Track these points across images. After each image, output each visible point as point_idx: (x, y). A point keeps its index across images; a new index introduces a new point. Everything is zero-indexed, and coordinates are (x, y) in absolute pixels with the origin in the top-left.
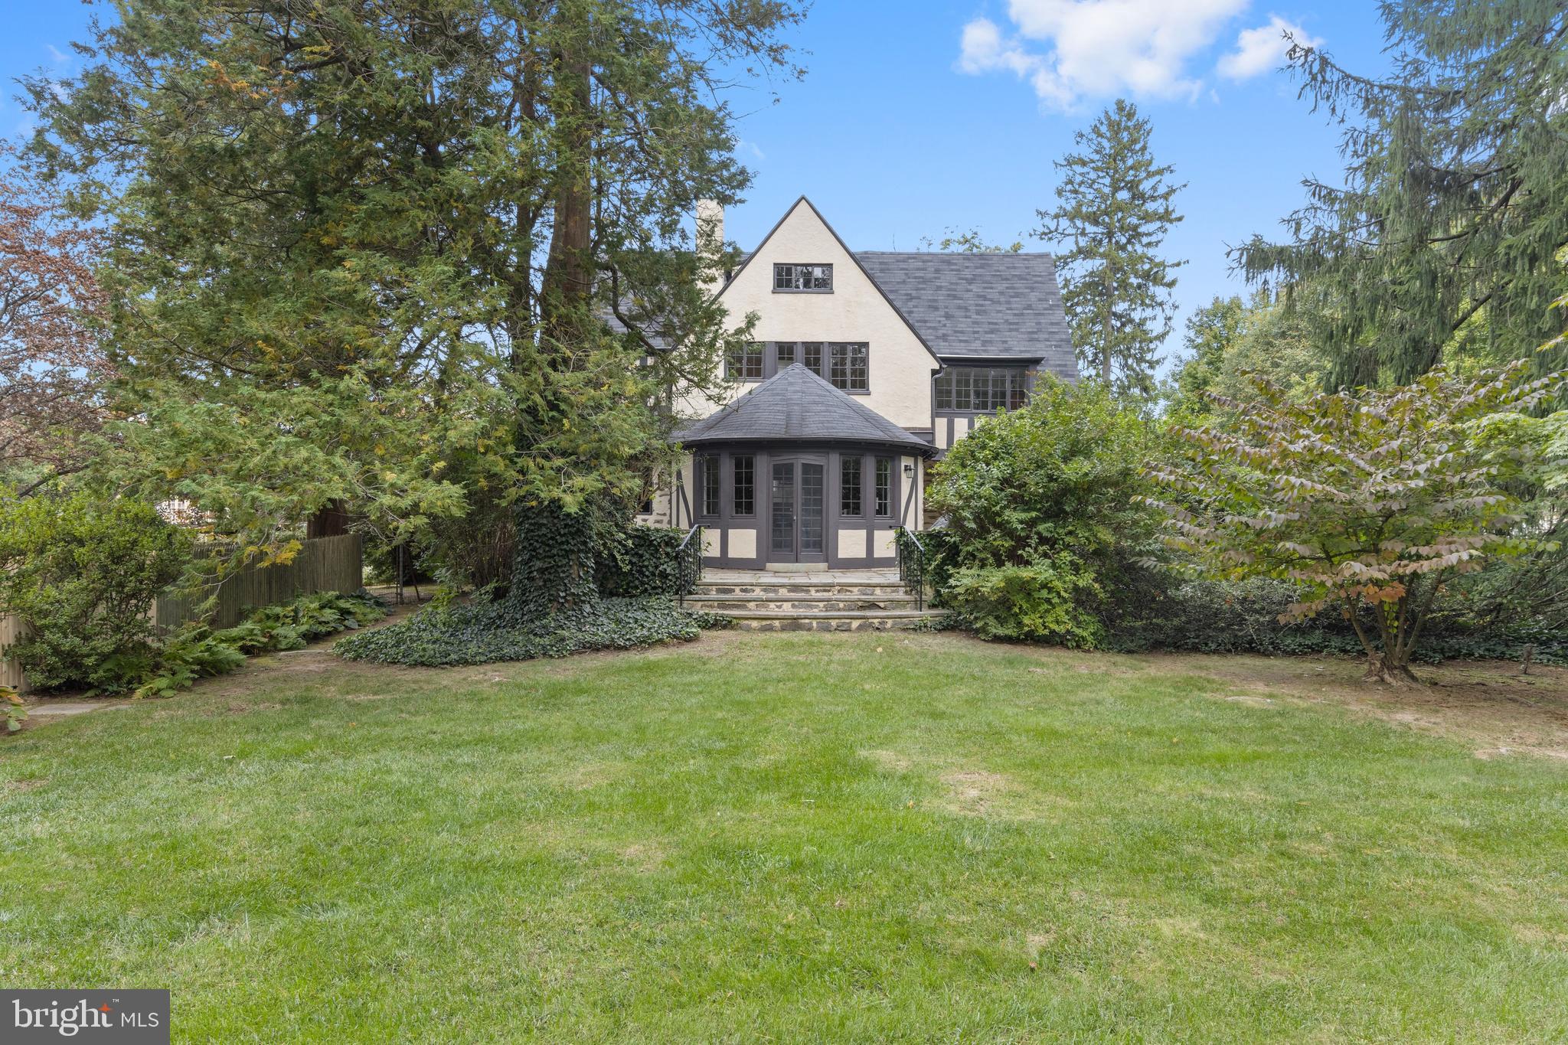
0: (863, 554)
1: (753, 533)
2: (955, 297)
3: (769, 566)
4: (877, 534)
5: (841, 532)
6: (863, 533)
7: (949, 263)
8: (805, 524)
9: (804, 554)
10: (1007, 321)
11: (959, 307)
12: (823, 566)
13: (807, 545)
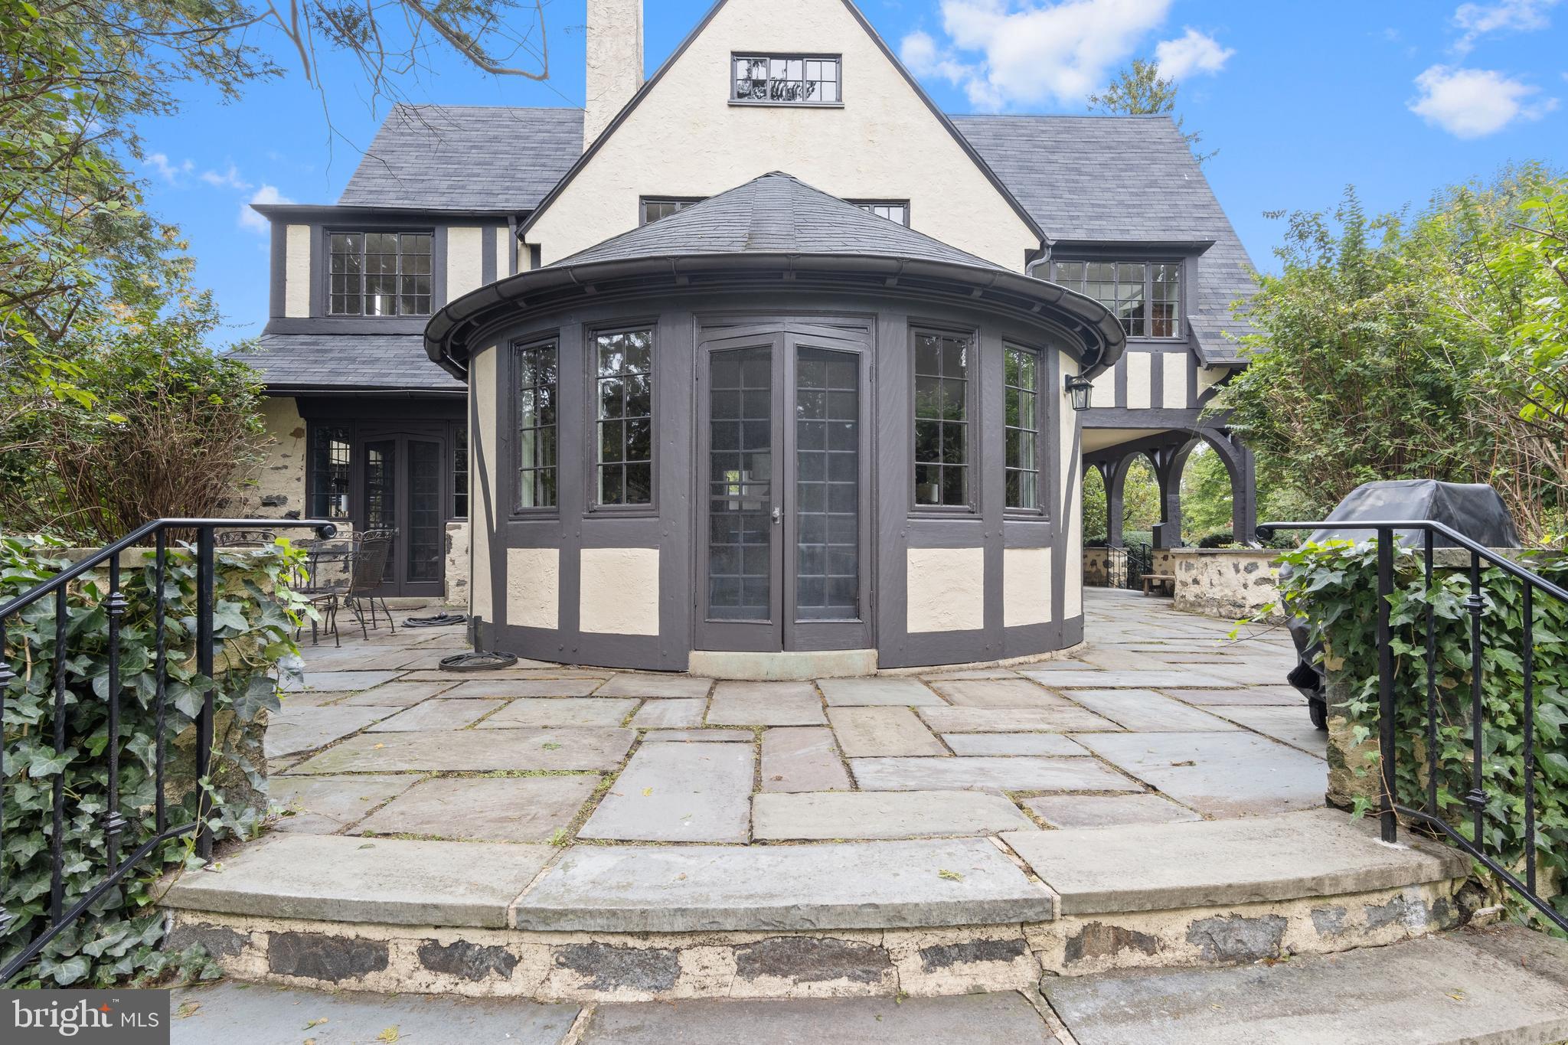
0: (973, 619)
1: (649, 559)
2: (1031, 170)
3: (699, 660)
4: (1012, 558)
5: (914, 555)
6: (974, 558)
7: (1014, 125)
8: (807, 532)
9: (804, 619)
10: (1121, 203)
11: (1041, 184)
12: (863, 658)
13: (810, 594)
